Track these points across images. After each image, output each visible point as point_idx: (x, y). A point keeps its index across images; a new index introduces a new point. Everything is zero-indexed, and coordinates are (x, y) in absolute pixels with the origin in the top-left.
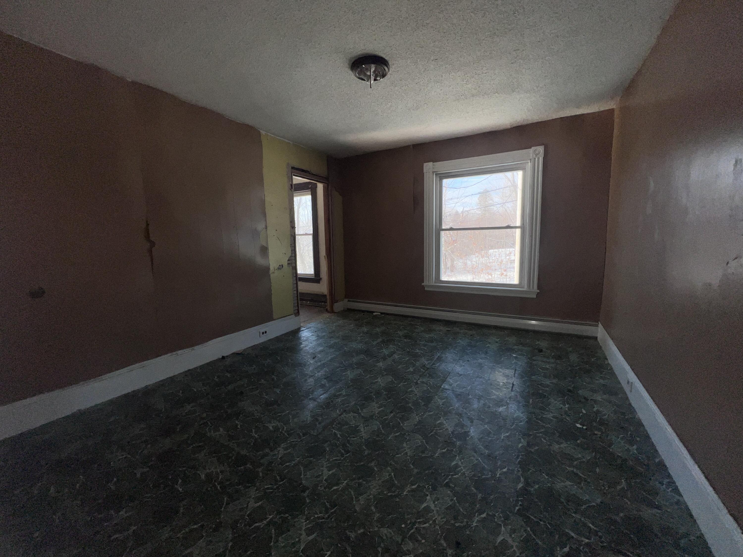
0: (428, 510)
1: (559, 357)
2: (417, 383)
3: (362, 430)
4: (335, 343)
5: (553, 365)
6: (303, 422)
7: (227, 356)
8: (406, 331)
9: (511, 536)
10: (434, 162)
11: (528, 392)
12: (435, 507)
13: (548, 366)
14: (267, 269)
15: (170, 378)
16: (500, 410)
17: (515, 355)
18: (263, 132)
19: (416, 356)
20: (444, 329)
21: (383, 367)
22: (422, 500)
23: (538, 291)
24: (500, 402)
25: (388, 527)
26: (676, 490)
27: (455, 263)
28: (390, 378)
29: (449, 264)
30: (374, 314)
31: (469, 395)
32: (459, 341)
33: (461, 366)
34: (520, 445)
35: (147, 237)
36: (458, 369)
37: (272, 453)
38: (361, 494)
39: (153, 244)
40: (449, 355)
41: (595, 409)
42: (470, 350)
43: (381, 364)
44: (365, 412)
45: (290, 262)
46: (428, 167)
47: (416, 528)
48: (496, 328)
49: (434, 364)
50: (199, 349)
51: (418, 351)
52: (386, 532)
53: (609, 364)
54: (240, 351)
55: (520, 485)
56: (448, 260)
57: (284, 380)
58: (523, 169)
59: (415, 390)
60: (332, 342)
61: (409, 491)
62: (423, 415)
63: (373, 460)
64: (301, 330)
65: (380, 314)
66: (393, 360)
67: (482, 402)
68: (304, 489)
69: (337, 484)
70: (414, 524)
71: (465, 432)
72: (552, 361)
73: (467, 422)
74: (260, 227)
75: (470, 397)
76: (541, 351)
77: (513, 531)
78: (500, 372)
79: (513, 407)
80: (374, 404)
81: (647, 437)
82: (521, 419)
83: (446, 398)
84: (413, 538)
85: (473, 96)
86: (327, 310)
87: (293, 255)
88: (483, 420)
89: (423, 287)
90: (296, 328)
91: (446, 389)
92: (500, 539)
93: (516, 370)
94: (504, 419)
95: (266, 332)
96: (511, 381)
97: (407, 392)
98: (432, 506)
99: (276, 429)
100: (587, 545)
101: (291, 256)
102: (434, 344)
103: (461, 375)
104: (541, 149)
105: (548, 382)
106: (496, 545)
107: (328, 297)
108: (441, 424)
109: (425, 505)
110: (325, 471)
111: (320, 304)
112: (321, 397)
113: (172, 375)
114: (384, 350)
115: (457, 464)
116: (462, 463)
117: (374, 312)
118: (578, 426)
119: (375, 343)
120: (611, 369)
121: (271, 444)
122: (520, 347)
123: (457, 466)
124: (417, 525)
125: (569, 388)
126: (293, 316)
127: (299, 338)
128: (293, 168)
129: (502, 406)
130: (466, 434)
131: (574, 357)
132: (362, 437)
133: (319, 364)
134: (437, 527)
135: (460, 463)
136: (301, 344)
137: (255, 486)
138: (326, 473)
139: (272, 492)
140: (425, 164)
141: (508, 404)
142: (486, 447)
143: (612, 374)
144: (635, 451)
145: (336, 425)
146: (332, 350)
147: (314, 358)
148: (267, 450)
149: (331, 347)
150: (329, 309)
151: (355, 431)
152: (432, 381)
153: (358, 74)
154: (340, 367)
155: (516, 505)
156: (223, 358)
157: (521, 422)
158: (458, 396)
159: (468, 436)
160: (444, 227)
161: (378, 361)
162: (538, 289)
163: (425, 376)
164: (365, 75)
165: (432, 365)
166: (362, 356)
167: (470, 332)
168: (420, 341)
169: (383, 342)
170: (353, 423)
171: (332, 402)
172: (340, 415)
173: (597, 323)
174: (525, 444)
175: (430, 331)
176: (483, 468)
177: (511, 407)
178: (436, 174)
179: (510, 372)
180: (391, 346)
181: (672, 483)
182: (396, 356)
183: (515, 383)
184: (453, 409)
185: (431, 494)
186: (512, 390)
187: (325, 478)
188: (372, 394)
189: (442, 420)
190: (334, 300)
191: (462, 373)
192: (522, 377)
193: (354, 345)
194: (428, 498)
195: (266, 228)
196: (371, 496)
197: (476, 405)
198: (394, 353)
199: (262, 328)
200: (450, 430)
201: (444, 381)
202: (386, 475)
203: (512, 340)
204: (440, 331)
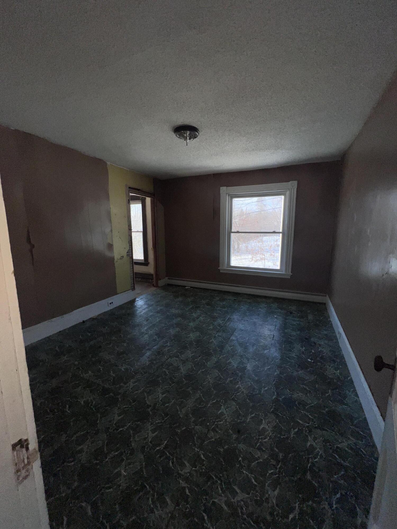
0: (222, 414)
1: (302, 317)
2: (215, 337)
3: (182, 368)
4: (161, 309)
5: (298, 322)
6: (144, 364)
7: (86, 321)
8: (207, 300)
9: (268, 425)
10: (227, 186)
11: (282, 340)
12: (226, 412)
13: (295, 323)
14: (113, 259)
15: (48, 337)
16: (265, 352)
17: (275, 316)
18: (108, 163)
19: (214, 318)
20: (232, 298)
21: (193, 326)
22: (219, 408)
23: (292, 274)
24: (265, 348)
25: (199, 425)
26: (357, 395)
27: (240, 246)
28: (198, 334)
29: (236, 247)
30: (186, 288)
31: (247, 343)
32: (242, 307)
33: (242, 324)
34: (276, 373)
35: (29, 241)
36: (241, 326)
37: (126, 386)
38: (183, 407)
39: (33, 246)
40: (235, 317)
41: (319, 350)
42: (248, 313)
43: (191, 324)
44: (183, 357)
45: (128, 254)
46: (223, 190)
47: (216, 425)
48: (265, 297)
49: (226, 323)
50: (66, 317)
51: (216, 314)
52: (198, 428)
53: (330, 321)
54: (94, 316)
55: (274, 397)
56: (235, 244)
57: (128, 337)
58: (284, 194)
59: (214, 341)
60: (158, 309)
61: (211, 404)
62: (219, 357)
63: (189, 387)
64: (136, 300)
65: (190, 288)
66: (200, 321)
67: (255, 348)
68: (149, 406)
69: (168, 403)
70: (214, 422)
71: (244, 367)
72: (297, 319)
73: (245, 361)
74: (108, 230)
75: (248, 344)
76: (291, 313)
77: (269, 422)
78: (266, 328)
79: (273, 350)
80: (189, 351)
81: (346, 365)
82: (278, 358)
83: (233, 345)
84: (214, 430)
85: (253, 150)
86: (153, 285)
87: (131, 249)
88: (255, 359)
89: (219, 270)
90: (133, 299)
91: (233, 340)
92: (262, 427)
93: (276, 326)
94: (268, 358)
95: (112, 303)
96: (272, 333)
97: (209, 343)
98: (225, 412)
99: (127, 369)
100: (308, 427)
101: (129, 250)
102: (226, 309)
103: (243, 330)
104: (295, 183)
105: (294, 333)
106: (260, 430)
107: (154, 276)
108: (230, 363)
109: (220, 411)
110: (160, 395)
111: (148, 280)
112: (154, 348)
113: (48, 335)
114: (194, 314)
115: (239, 386)
116: (242, 386)
117: (186, 286)
118: (309, 360)
119: (187, 309)
120: (332, 324)
121: (125, 380)
122: (280, 310)
123: (239, 388)
124: (216, 423)
125: (306, 337)
126: (131, 290)
127: (135, 306)
128: (129, 188)
129: (267, 349)
130: (245, 368)
131: (310, 317)
132: (182, 373)
133: (151, 325)
134: (228, 423)
135: (241, 386)
136: (137, 310)
137: (117, 406)
138: (161, 396)
139: (128, 410)
140: (221, 188)
141: (270, 348)
142: (256, 375)
143: (331, 326)
144: (338, 374)
145: (165, 366)
146: (159, 315)
147: (147, 321)
148: (122, 384)
149: (158, 312)
150: (155, 285)
151: (178, 369)
152: (224, 335)
153: (178, 135)
154: (165, 326)
155: (271, 408)
156: (84, 322)
157: (277, 359)
158: (241, 344)
159: (246, 369)
160: (233, 231)
161: (190, 322)
162: (291, 273)
163: (221, 331)
164: (183, 137)
165: (225, 324)
166: (179, 319)
167: (249, 301)
168: (217, 307)
169: (192, 308)
170: (175, 364)
171: (161, 350)
172: (167, 359)
173: (325, 295)
174: (279, 373)
175: (223, 300)
176: (254, 389)
177: (272, 350)
178: (228, 195)
179: (272, 328)
180: (198, 311)
181: (355, 391)
182: (201, 318)
183: (275, 335)
184: (237, 353)
185: (224, 405)
186: (273, 340)
187: (160, 399)
188: (187, 345)
189: (231, 360)
190: (158, 278)
191: (243, 329)
192: (279, 330)
193: (174, 311)
194: (222, 407)
195: (111, 231)
196: (189, 409)
197: (251, 350)
198: (200, 316)
199: (109, 300)
200: (236, 366)
201: (232, 335)
202: (198, 396)
203: (275, 305)
204: (230, 299)
